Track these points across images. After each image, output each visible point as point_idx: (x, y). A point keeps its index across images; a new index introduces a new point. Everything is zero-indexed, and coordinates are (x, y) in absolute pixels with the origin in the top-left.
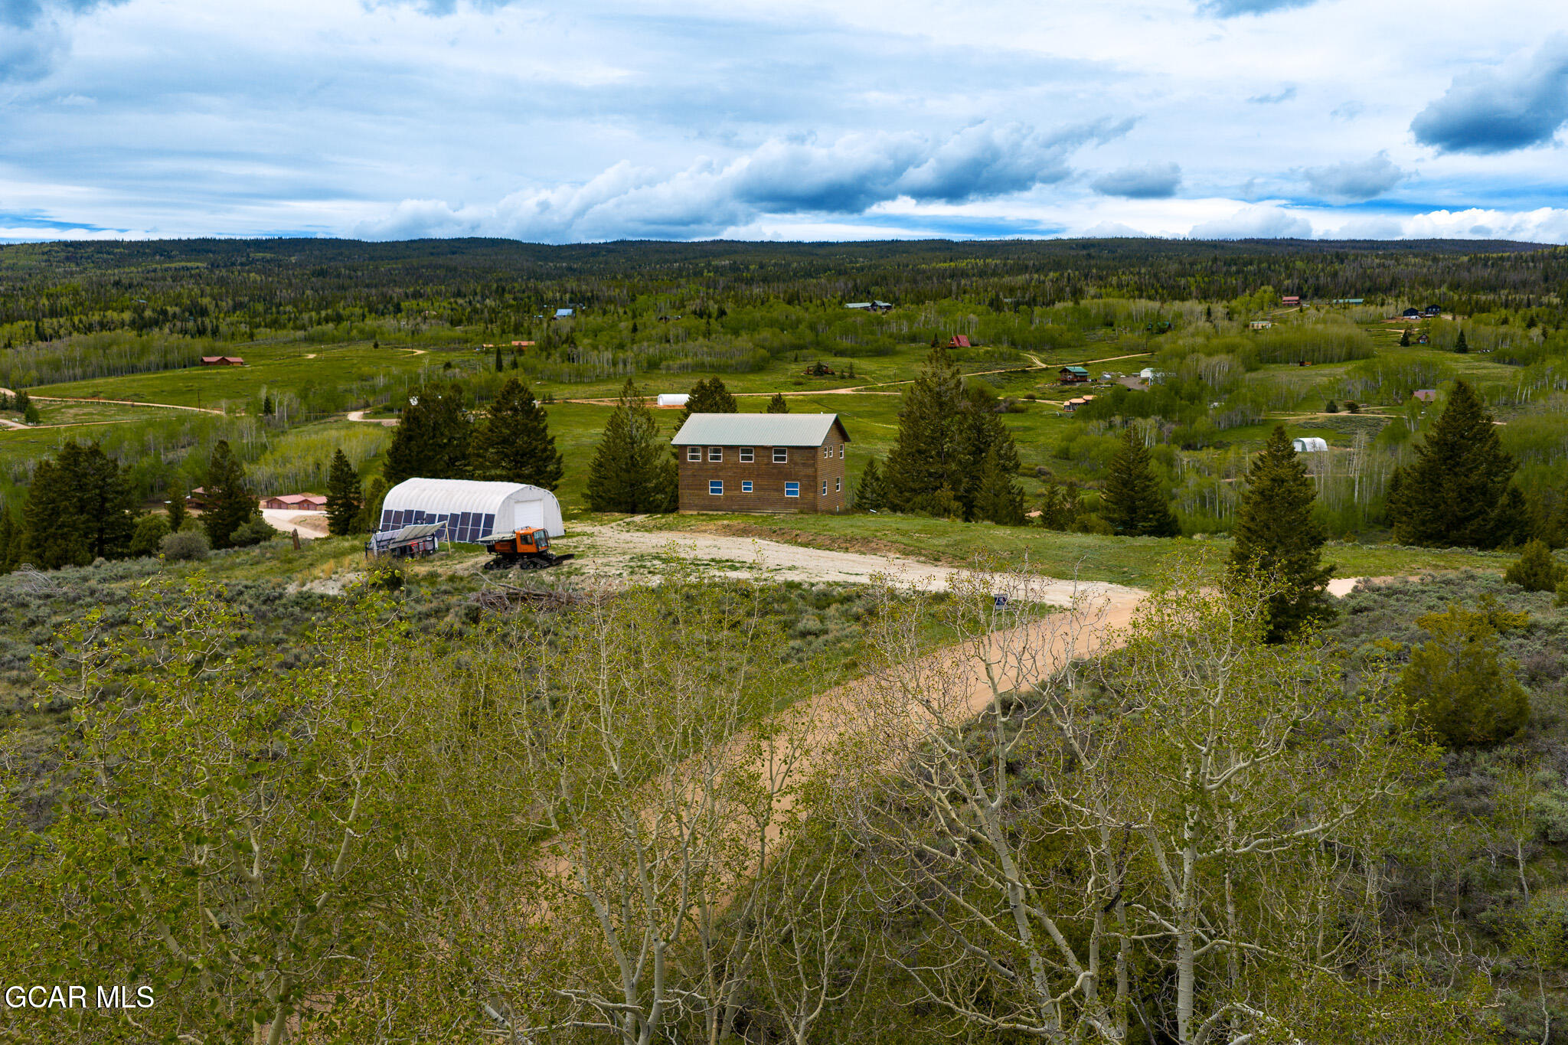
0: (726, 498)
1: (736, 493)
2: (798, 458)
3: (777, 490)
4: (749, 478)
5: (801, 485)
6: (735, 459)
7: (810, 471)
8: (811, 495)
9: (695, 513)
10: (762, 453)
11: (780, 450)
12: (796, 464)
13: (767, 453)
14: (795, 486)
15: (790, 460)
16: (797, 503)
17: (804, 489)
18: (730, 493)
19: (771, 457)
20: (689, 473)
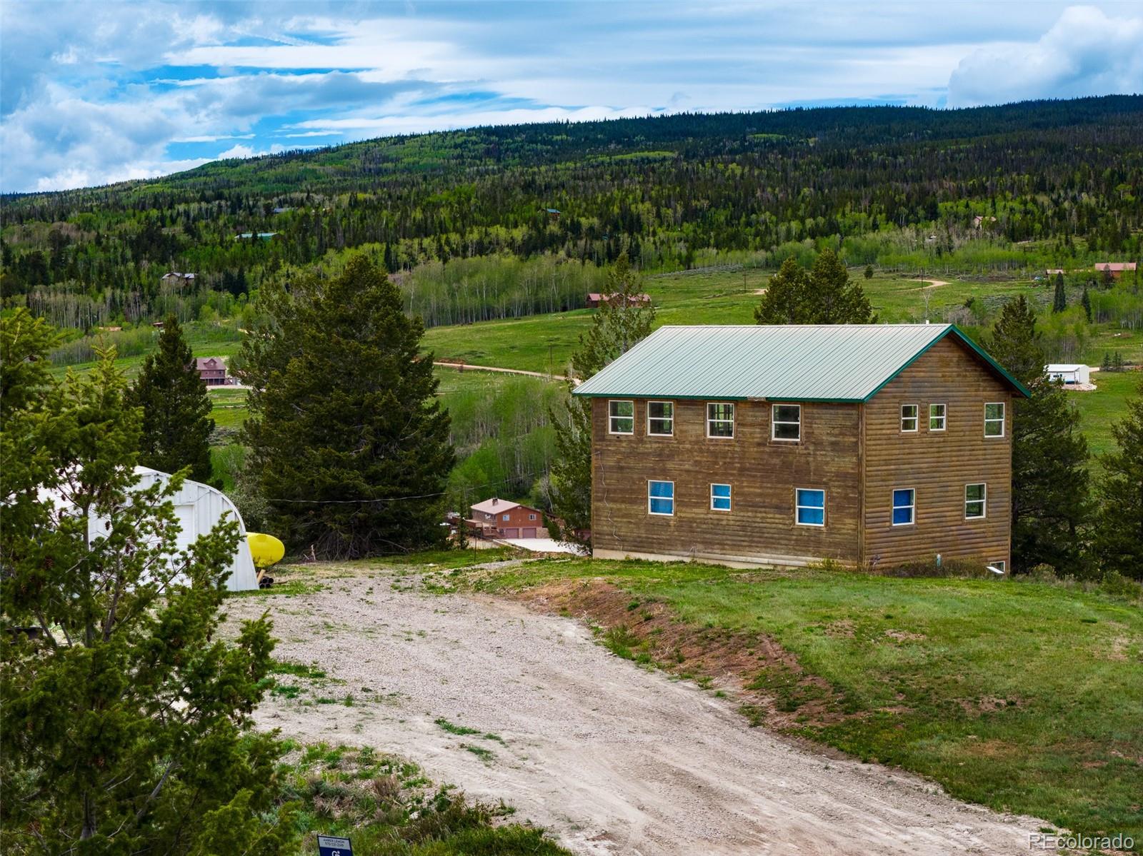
0: (681, 522)
1: (698, 512)
2: (823, 427)
3: (778, 508)
4: (725, 476)
5: (831, 498)
6: (699, 430)
8: (849, 523)
9: (621, 556)
10: (751, 415)
11: (789, 409)
12: (818, 444)
13: (759, 415)
14: (816, 498)
15: (809, 435)
16: (819, 543)
17: (838, 507)
18: (688, 513)
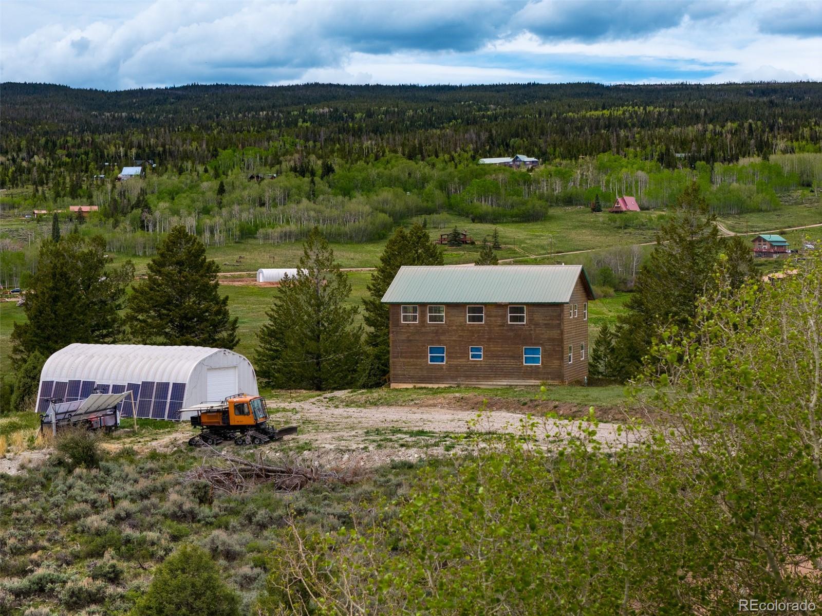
0: (450, 368)
1: (462, 361)
2: (539, 317)
3: (513, 357)
4: (479, 343)
5: (544, 351)
6: (461, 319)
7: (555, 333)
8: (556, 363)
9: (410, 386)
10: (494, 311)
11: (517, 308)
12: (537, 325)
13: (500, 312)
14: (535, 351)
15: (530, 320)
16: (538, 373)
17: (548, 355)
18: (455, 362)
19: (506, 316)
20: (404, 337)
